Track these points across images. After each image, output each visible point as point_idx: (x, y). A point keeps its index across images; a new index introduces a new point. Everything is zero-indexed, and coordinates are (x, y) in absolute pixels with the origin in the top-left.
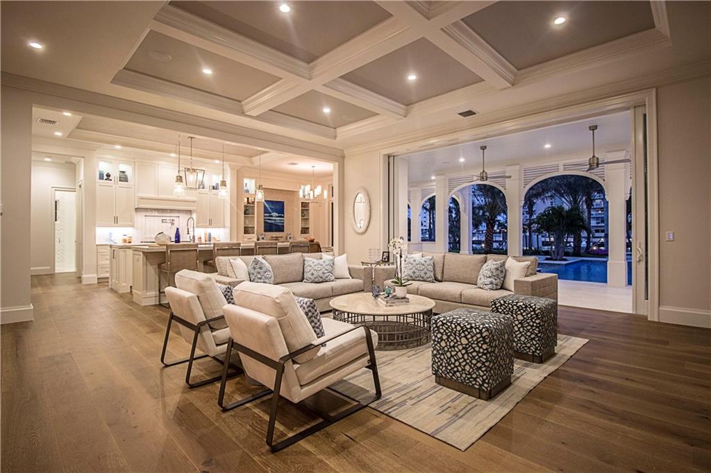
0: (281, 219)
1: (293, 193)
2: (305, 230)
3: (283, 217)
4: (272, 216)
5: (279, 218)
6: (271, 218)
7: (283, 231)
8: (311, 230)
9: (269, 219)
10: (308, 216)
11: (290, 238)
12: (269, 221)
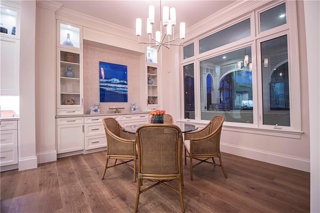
0: (124, 86)
1: (139, 55)
2: (152, 100)
3: (127, 84)
4: (110, 82)
5: (120, 86)
6: (109, 85)
7: (126, 101)
8: (160, 100)
9: (107, 86)
10: (156, 83)
11: (135, 109)
12: (107, 89)
